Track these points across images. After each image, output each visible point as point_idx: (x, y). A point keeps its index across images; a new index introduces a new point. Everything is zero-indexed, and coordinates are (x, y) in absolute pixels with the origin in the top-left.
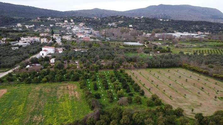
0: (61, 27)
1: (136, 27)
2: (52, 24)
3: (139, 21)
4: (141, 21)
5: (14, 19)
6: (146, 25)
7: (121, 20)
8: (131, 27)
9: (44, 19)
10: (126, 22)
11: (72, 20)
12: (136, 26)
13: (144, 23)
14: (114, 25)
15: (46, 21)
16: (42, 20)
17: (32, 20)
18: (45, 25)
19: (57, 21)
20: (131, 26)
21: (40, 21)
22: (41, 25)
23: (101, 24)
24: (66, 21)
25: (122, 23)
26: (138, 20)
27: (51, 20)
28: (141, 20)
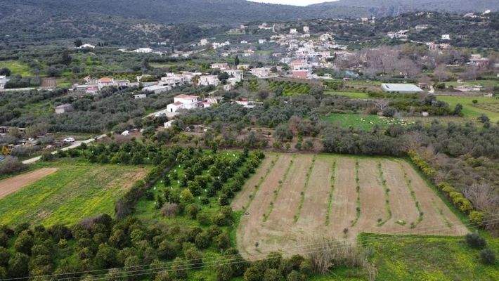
0: (279, 45)
1: (459, 40)
2: (263, 39)
3: (474, 23)
4: (480, 24)
5: (199, 30)
6: (491, 34)
7: (423, 23)
8: (446, 41)
9: (253, 27)
10: (436, 27)
11: (306, 29)
12: (460, 36)
13: (485, 27)
14: (400, 36)
15: (255, 31)
16: (247, 30)
17: (231, 31)
18: (249, 42)
19: (276, 31)
20: (446, 37)
21: (244, 32)
22: (242, 42)
23: (372, 35)
24: (293, 31)
25: (424, 30)
26: (472, 20)
27: (266, 29)
28: (481, 20)
